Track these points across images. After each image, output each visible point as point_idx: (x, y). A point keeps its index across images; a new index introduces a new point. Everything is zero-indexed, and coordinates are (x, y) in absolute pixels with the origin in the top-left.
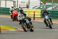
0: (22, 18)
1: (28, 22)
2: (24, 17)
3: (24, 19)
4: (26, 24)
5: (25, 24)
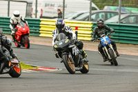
0: (64, 43)
1: (76, 51)
2: (67, 41)
3: (68, 46)
4: (73, 55)
5: (70, 56)
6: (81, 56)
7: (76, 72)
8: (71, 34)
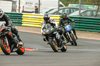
0: (50, 30)
1: (58, 36)
3: (53, 32)
5: (54, 40)
6: (61, 40)
7: (59, 51)
8: (55, 25)
